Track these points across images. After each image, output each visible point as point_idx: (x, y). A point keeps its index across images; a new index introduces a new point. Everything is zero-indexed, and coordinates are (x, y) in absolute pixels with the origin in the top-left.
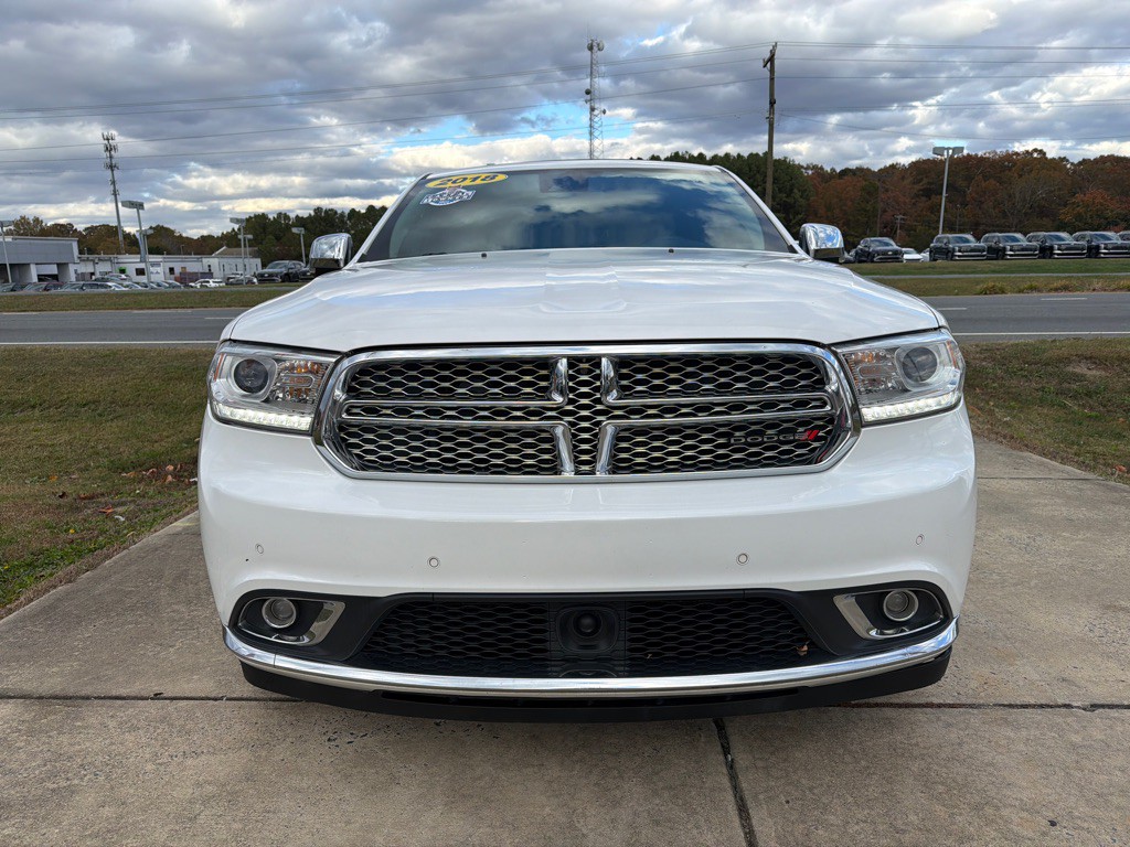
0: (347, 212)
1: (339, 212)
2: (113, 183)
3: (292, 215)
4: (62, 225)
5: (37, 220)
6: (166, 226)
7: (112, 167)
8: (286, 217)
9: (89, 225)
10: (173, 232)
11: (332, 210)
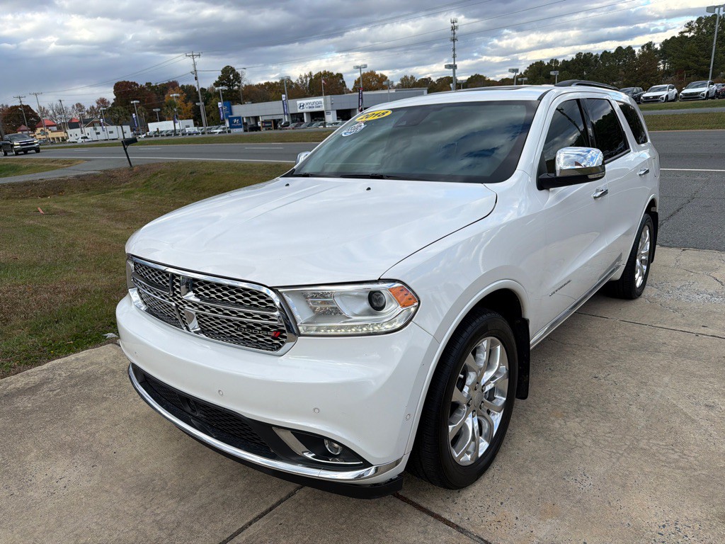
0: (600, 54)
1: (594, 54)
2: (454, 50)
3: (560, 60)
4: (425, 79)
5: (412, 78)
6: (481, 74)
7: (454, 40)
8: (556, 62)
9: (439, 78)
10: (485, 78)
11: (589, 53)
